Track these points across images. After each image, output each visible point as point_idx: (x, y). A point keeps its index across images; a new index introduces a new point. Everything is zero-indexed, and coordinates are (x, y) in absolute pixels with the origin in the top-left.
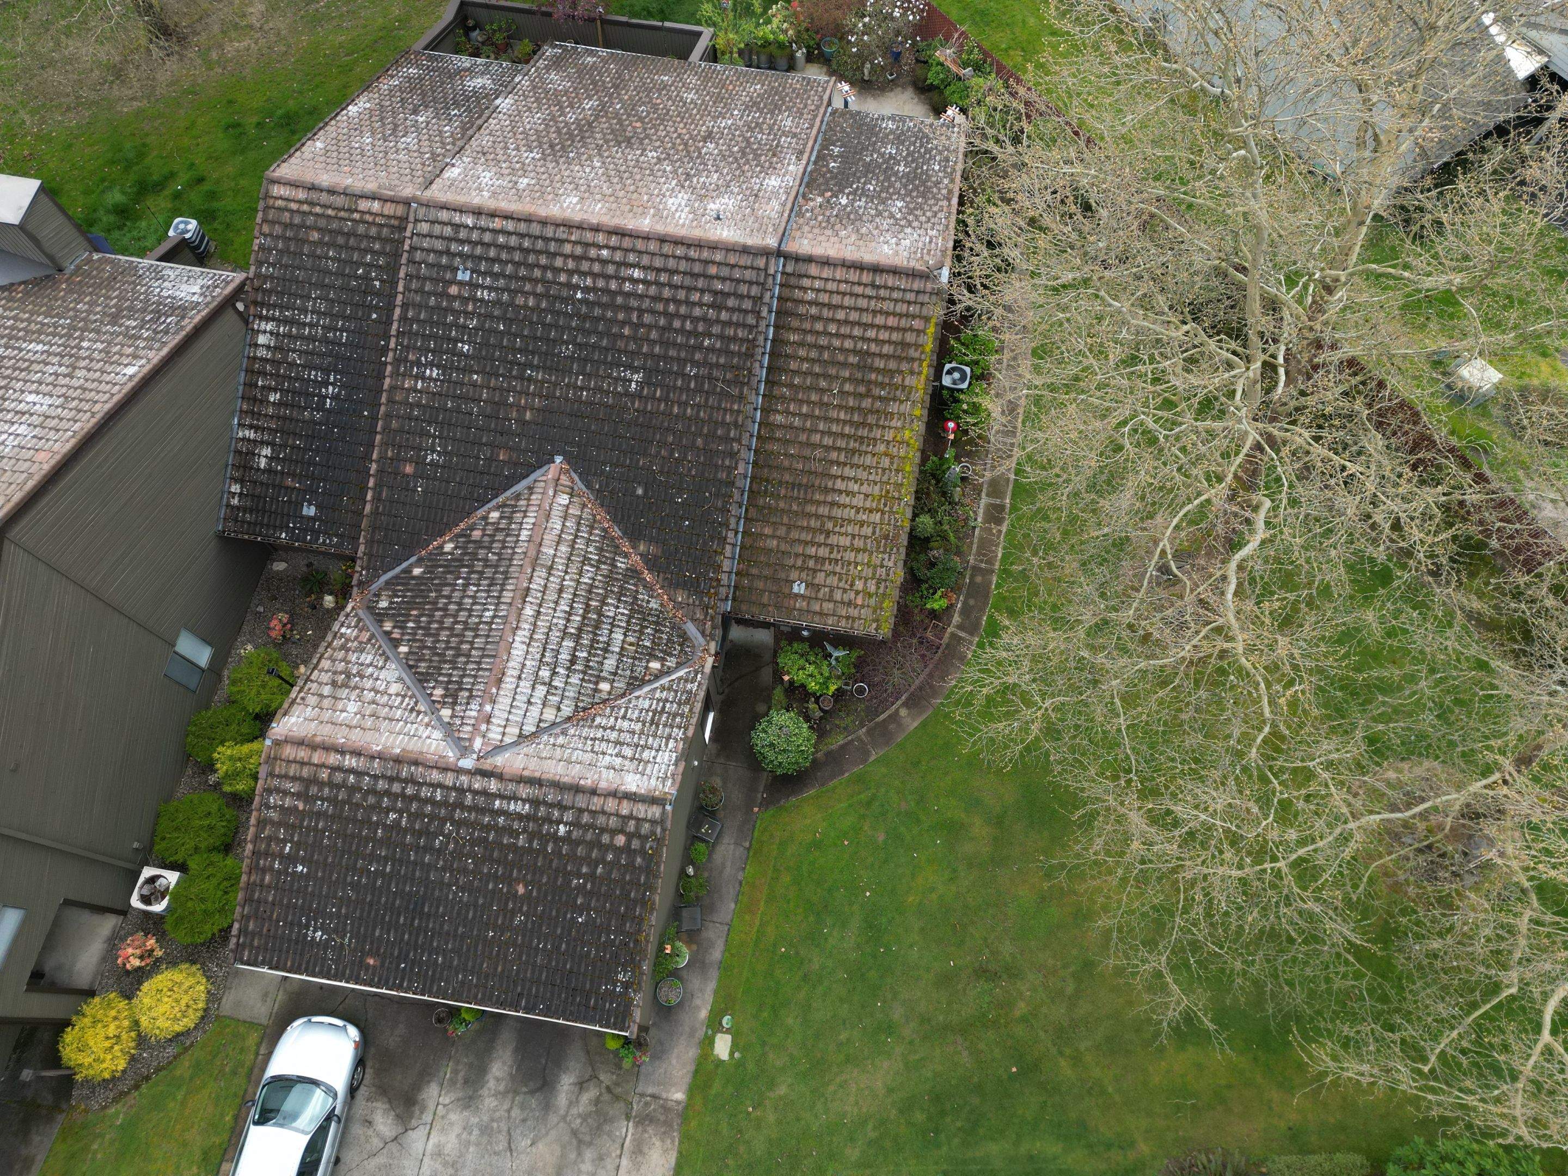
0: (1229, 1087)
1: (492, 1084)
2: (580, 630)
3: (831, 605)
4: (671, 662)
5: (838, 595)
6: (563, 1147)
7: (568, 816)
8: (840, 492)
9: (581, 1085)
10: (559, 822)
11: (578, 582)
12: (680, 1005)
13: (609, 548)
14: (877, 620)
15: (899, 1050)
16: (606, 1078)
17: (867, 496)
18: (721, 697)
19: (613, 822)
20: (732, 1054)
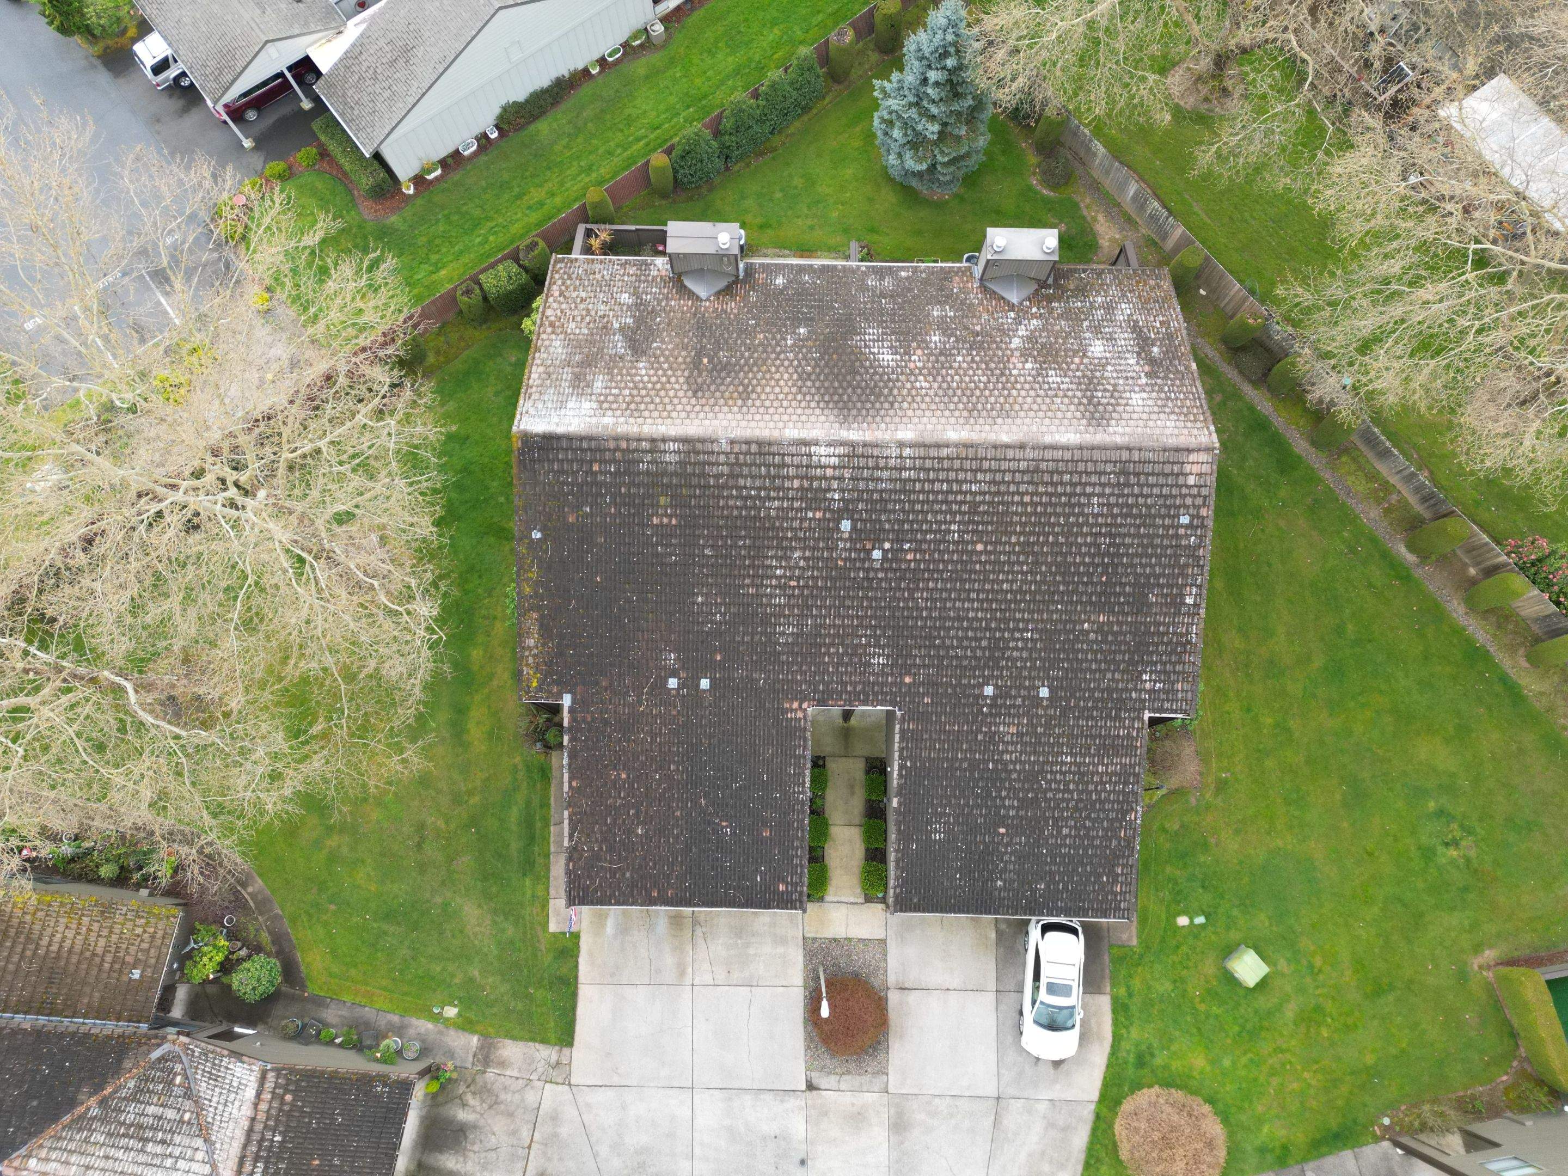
0: (489, 707)
1: (459, 1166)
2: (141, 1139)
3: (153, 951)
4: (178, 1068)
5: (145, 946)
6: (497, 1113)
7: (268, 1135)
8: (61, 947)
9: (464, 1105)
10: (272, 1141)
11: (103, 1144)
12: (423, 1041)
13: (82, 1123)
14: (168, 917)
15: (458, 900)
16: (462, 1088)
17: (67, 927)
18: (225, 1023)
19: (275, 1104)
20: (455, 1006)
